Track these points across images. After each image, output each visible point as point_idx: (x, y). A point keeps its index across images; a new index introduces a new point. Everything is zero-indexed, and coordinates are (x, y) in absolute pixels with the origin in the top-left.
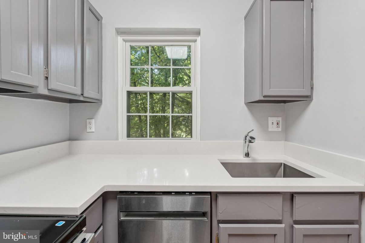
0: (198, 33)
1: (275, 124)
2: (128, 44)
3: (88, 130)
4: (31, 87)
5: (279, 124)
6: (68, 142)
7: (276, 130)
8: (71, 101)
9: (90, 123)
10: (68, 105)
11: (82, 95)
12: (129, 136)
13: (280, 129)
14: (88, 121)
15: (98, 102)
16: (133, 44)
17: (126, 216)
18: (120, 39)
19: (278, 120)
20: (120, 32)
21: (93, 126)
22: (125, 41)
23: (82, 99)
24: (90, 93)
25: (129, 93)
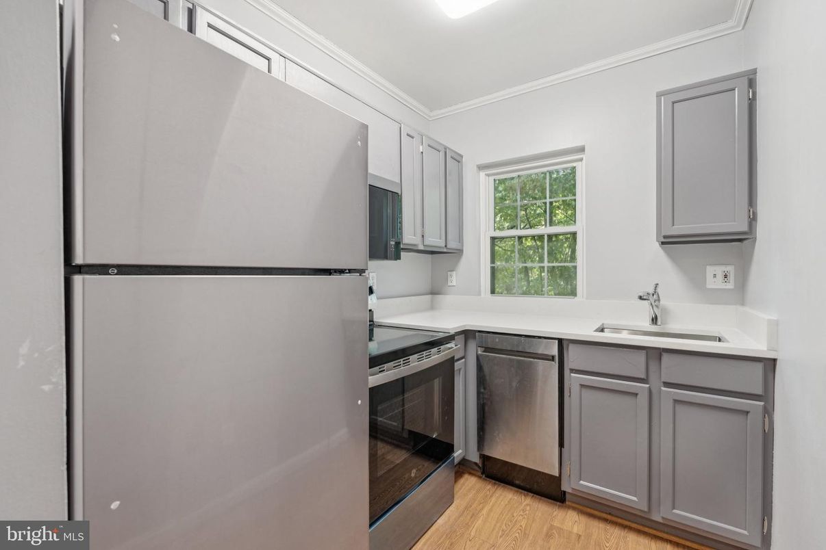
0: (582, 150)
1: (720, 276)
2: (492, 178)
3: (450, 284)
4: (415, 245)
5: (728, 277)
6: (430, 296)
7: (724, 286)
8: (433, 253)
9: (451, 276)
10: (430, 256)
11: (446, 246)
12: (493, 292)
13: (730, 286)
14: (449, 273)
15: (459, 252)
16: (498, 177)
17: (484, 352)
18: (482, 174)
19: (726, 270)
20: (481, 168)
21: (454, 279)
22: (488, 175)
23: (445, 250)
24: (452, 245)
25: (493, 239)
